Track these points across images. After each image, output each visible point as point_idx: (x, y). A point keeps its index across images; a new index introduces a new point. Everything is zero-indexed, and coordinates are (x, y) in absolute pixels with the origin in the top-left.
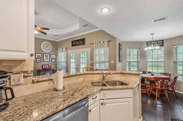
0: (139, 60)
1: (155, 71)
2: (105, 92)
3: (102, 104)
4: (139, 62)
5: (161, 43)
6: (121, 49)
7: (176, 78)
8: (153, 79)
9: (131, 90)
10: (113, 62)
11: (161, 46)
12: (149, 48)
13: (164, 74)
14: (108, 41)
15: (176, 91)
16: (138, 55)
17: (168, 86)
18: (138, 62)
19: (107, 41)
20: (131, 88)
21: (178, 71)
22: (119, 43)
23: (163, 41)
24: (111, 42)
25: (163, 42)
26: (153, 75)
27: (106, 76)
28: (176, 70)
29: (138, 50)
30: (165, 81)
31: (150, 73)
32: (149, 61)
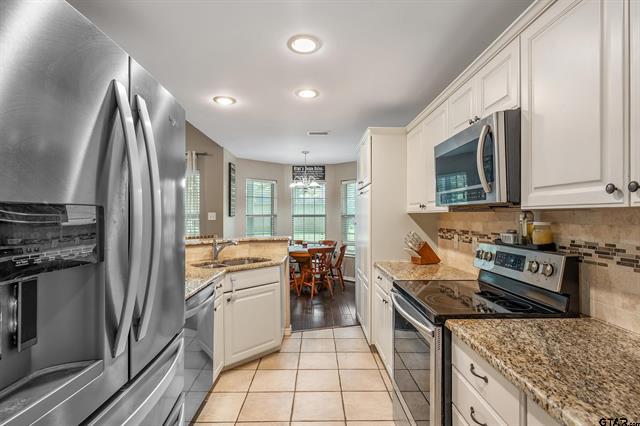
0: (275, 213)
1: (308, 238)
2: (234, 275)
3: (229, 300)
4: (276, 216)
5: (320, 172)
6: (234, 180)
7: (343, 248)
8: (308, 255)
9: (278, 268)
10: (212, 216)
11: (321, 179)
12: (300, 184)
13: (325, 243)
14: (197, 154)
15: (345, 278)
16: (272, 198)
17: (331, 267)
18: (273, 216)
19: (194, 152)
20: (277, 265)
21: (348, 236)
22: (230, 164)
23: (323, 167)
24: (206, 157)
25: (324, 172)
26: (305, 246)
27: (221, 249)
28: (345, 233)
29: (273, 185)
30: (327, 254)
31: (299, 242)
32: (296, 213)
